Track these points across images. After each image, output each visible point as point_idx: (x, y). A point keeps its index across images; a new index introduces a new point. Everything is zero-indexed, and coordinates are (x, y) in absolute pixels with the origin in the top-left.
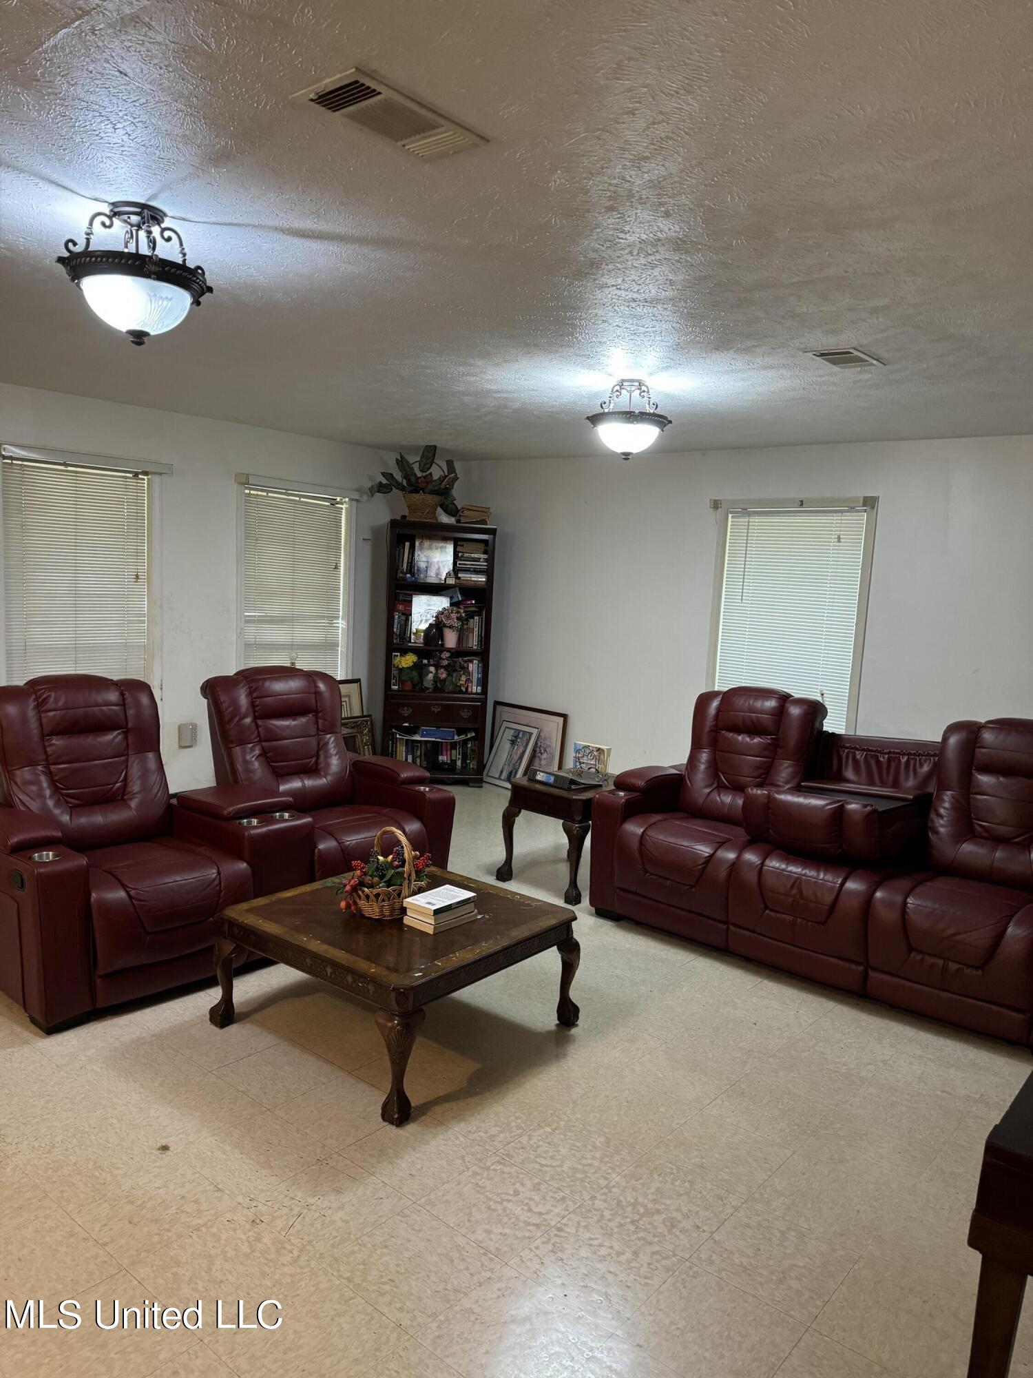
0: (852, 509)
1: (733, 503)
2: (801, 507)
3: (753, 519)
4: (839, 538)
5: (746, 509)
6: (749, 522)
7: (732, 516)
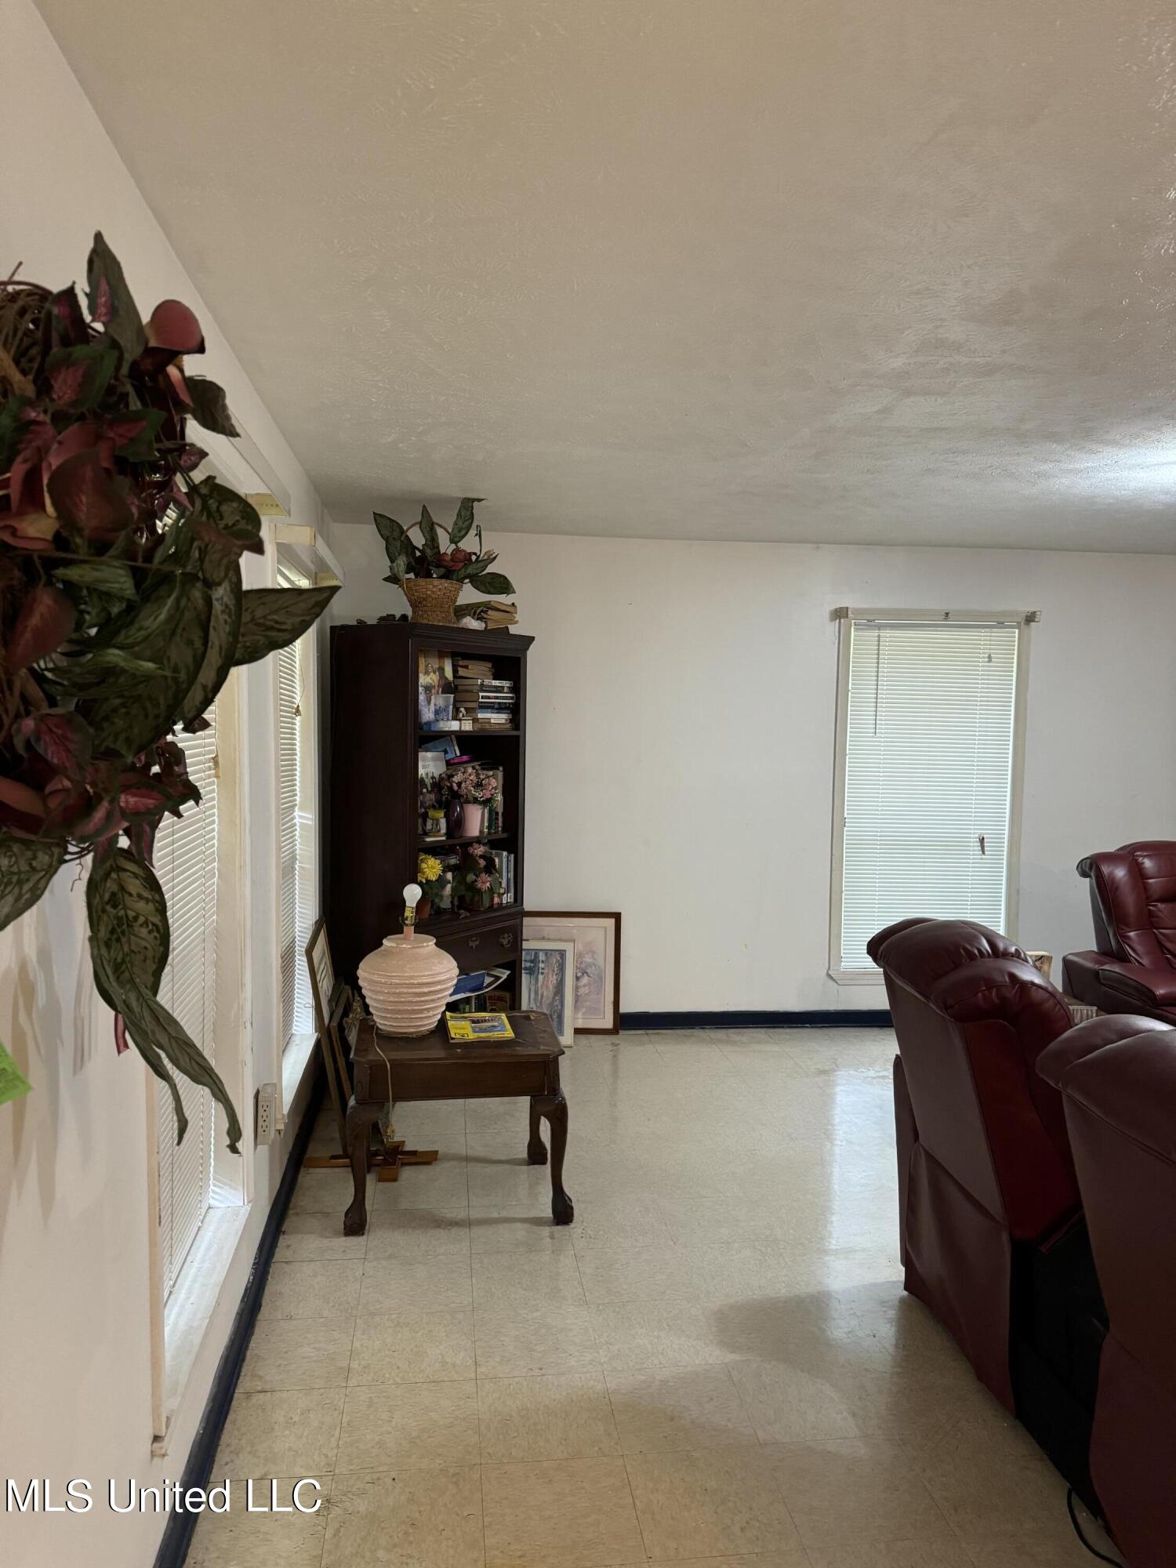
0: (1001, 625)
1: (860, 612)
2: (945, 620)
3: (883, 633)
4: (990, 657)
5: (873, 620)
6: (879, 636)
7: (855, 629)
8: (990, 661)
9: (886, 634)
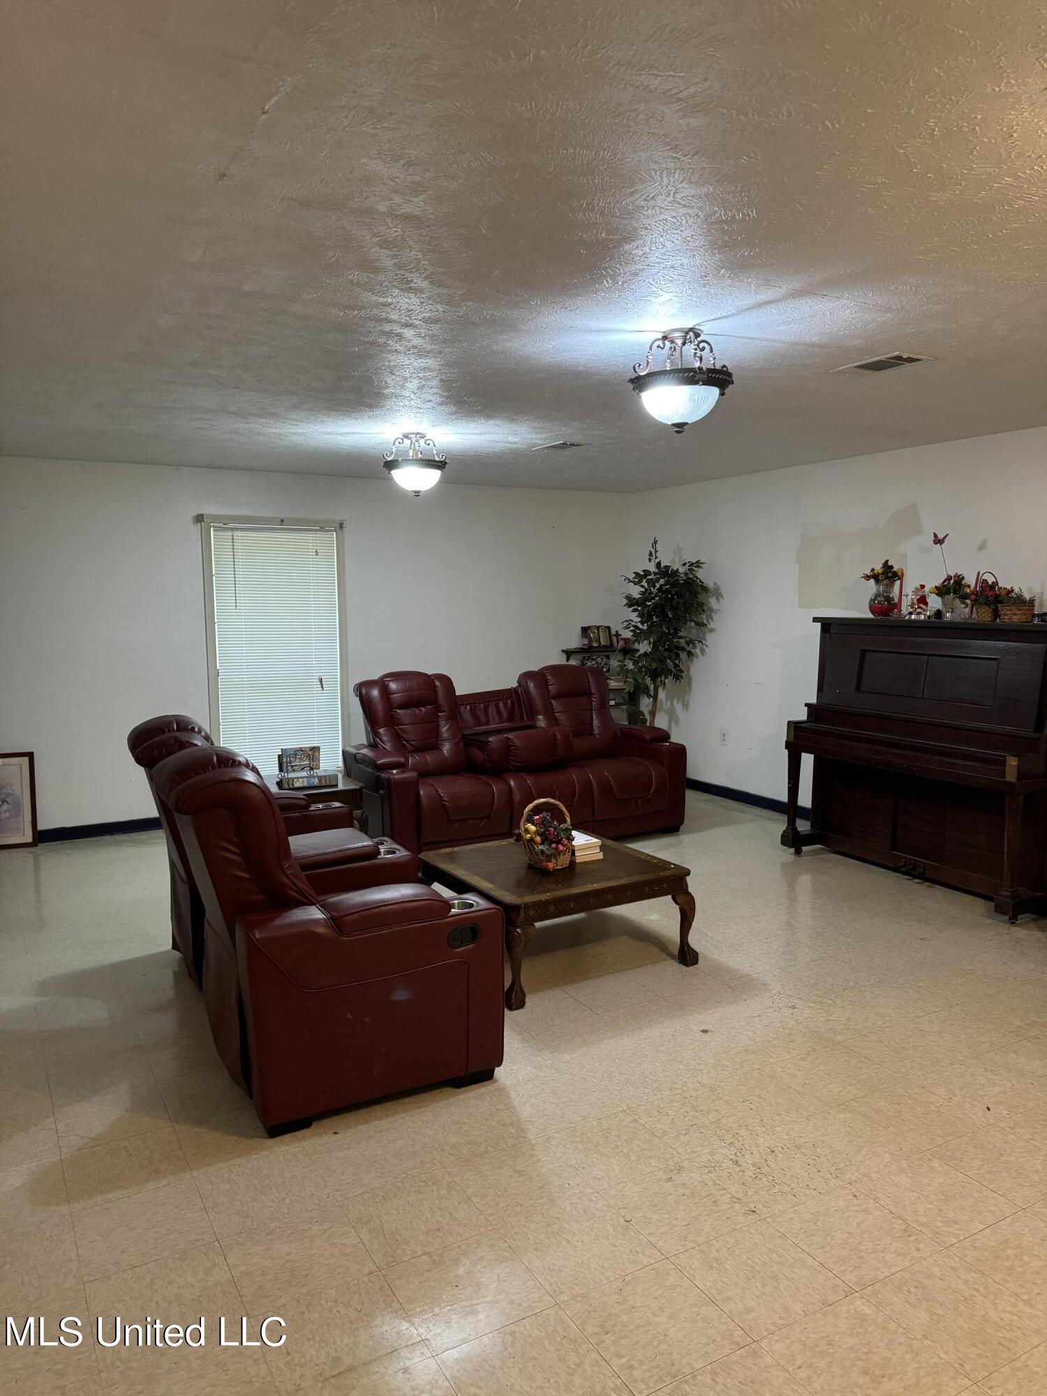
0: (322, 529)
1: (216, 518)
2: (281, 525)
3: (236, 533)
4: (316, 552)
5: (226, 523)
6: (233, 536)
7: (214, 530)
8: (317, 554)
9: (237, 534)
